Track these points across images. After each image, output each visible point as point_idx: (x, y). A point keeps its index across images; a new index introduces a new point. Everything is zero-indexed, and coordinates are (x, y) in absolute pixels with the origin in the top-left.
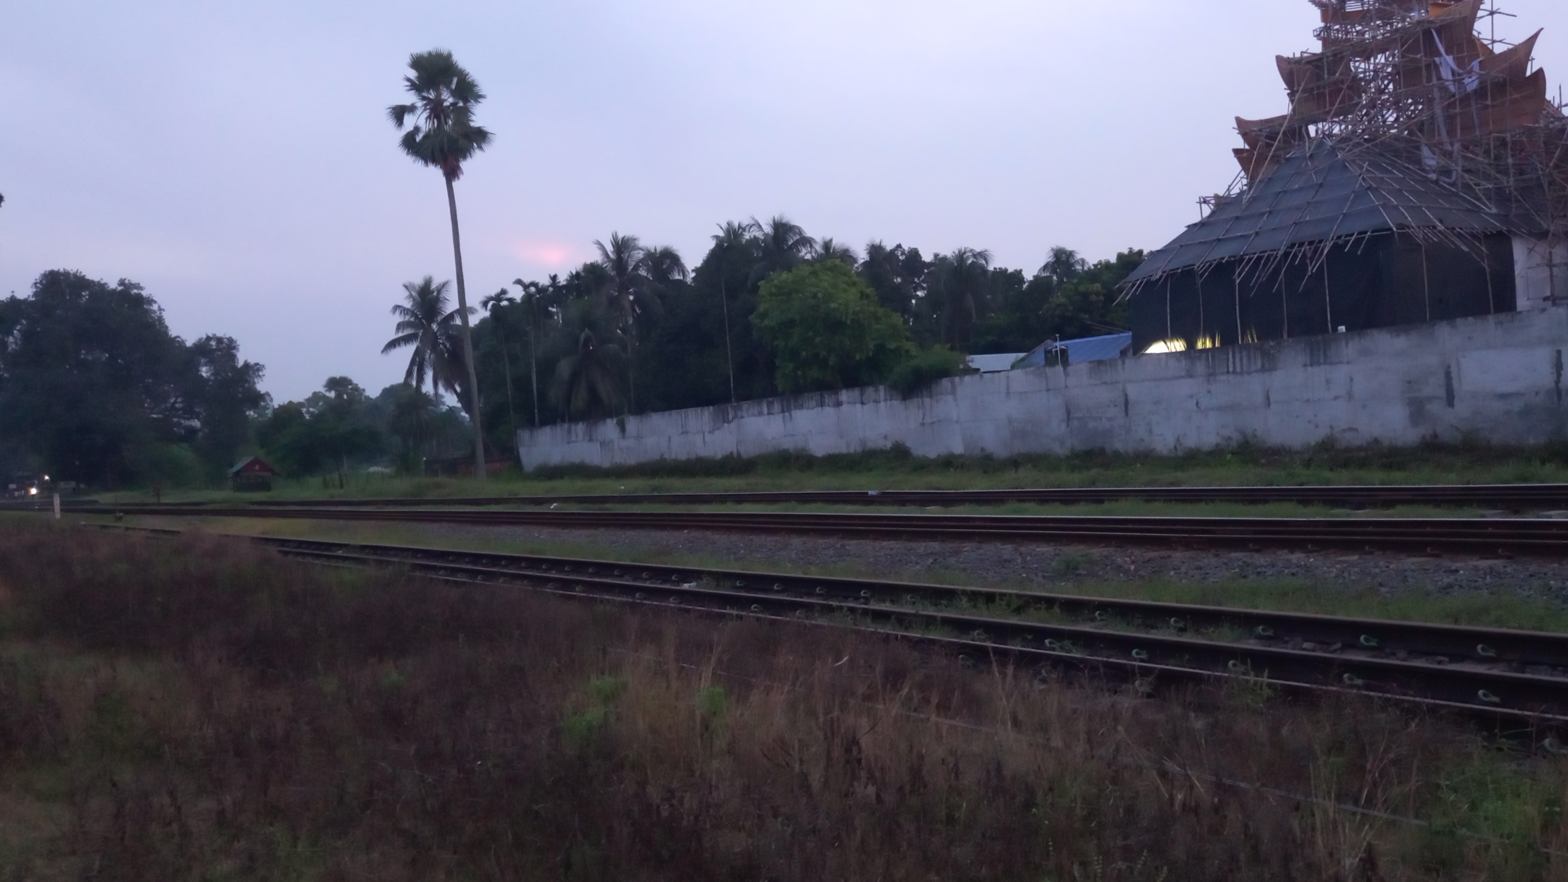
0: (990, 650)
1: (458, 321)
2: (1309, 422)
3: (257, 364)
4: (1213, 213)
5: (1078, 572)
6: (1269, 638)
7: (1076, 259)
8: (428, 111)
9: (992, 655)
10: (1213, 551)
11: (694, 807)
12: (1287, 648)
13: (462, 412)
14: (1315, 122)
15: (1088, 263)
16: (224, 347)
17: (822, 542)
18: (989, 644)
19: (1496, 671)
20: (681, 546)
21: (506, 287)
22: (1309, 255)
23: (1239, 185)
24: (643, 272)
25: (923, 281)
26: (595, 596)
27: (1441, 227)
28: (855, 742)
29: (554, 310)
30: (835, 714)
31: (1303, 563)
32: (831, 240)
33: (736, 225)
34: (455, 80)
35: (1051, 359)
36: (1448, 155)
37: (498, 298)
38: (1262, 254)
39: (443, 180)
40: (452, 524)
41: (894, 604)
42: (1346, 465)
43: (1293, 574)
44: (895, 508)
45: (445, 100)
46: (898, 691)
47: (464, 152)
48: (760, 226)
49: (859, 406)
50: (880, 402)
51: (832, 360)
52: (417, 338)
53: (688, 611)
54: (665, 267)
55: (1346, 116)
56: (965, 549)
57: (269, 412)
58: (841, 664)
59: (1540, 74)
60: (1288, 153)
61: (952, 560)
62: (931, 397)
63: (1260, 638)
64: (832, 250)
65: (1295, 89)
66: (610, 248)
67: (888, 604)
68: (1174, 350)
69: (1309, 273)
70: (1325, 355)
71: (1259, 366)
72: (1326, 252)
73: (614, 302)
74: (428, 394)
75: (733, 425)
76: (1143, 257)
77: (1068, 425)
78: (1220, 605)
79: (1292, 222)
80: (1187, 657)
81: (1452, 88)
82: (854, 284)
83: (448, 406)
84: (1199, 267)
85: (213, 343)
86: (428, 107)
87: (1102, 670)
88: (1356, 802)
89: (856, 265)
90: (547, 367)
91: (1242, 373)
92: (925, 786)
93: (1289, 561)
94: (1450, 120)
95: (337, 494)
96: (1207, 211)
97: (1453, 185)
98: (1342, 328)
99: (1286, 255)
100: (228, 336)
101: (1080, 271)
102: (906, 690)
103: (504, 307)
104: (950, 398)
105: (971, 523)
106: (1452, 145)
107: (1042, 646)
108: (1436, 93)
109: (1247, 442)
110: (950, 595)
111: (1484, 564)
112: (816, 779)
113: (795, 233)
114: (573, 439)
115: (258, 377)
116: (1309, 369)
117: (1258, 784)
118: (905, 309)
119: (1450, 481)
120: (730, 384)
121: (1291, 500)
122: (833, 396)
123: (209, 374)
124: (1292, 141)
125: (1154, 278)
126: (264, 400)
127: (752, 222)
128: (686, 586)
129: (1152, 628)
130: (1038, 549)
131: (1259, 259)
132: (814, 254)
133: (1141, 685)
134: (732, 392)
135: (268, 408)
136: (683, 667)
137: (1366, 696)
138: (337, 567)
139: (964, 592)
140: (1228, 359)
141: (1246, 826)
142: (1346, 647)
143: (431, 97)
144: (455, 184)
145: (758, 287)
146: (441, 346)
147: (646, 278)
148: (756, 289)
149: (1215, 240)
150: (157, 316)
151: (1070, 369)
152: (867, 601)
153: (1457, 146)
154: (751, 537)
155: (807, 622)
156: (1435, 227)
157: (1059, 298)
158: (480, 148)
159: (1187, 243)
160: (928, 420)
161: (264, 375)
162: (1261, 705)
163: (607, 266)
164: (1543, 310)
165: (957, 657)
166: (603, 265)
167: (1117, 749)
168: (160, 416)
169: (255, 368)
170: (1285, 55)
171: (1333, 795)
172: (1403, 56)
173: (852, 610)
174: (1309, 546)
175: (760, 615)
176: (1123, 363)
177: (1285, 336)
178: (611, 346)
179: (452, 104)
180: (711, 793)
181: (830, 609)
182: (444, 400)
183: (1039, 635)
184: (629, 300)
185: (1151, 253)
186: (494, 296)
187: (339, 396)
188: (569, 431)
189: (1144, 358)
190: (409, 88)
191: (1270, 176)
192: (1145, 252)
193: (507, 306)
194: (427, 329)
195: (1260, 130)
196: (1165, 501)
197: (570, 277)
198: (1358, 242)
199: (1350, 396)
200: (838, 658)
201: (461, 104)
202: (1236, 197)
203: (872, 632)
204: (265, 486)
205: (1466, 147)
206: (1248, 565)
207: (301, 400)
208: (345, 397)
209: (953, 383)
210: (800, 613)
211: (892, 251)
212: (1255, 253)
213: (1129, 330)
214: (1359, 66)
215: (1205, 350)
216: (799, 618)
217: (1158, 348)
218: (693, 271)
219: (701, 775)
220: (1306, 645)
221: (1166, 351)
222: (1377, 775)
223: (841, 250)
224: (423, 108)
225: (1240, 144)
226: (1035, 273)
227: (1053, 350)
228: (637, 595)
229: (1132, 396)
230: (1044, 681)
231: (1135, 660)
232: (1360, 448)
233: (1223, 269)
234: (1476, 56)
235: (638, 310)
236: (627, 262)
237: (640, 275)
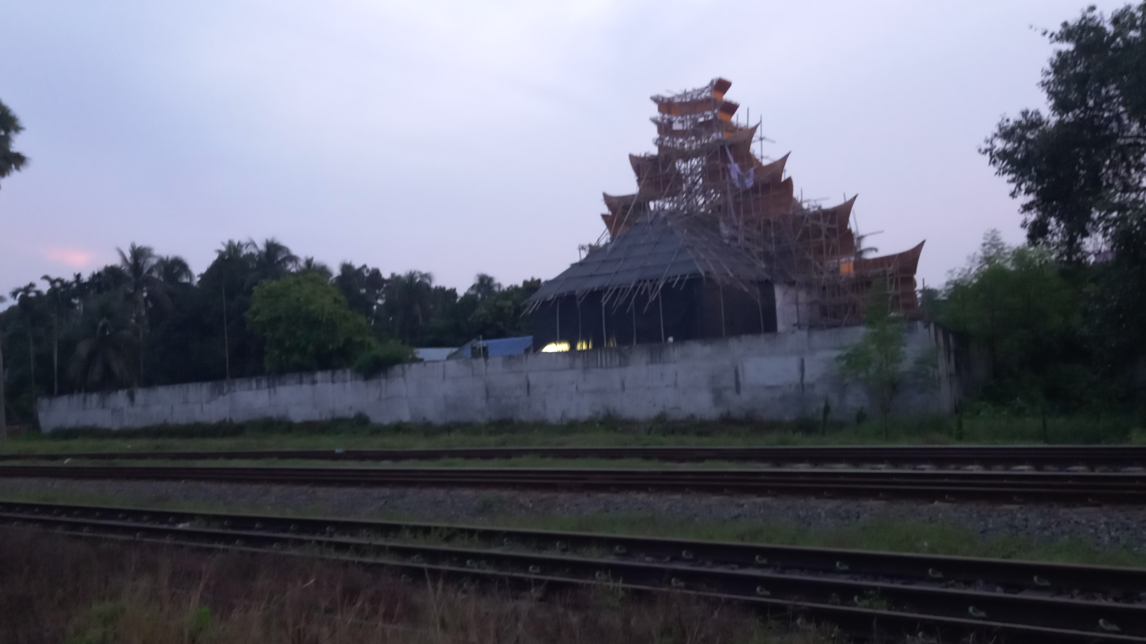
0: (426, 570)
2: (650, 402)
4: (588, 257)
5: (492, 509)
6: (623, 555)
7: (495, 283)
9: (427, 574)
10: (587, 493)
12: (635, 561)
14: (654, 200)
15: (503, 286)
17: (297, 489)
18: (425, 565)
19: (768, 573)
20: (178, 494)
21: (34, 281)
22: (650, 288)
23: (605, 239)
24: (155, 275)
25: (383, 293)
26: (101, 536)
27: (731, 275)
29: (77, 301)
30: (302, 625)
31: (645, 501)
32: (312, 258)
33: (236, 243)
35: (476, 353)
36: (736, 228)
37: (27, 290)
38: (620, 287)
41: (354, 536)
42: (673, 432)
43: (639, 509)
44: (358, 462)
46: (354, 604)
48: (255, 246)
49: (330, 385)
50: (347, 382)
51: (310, 349)
53: (182, 546)
54: (174, 272)
55: (673, 197)
56: (410, 493)
58: (308, 586)
59: (789, 181)
60: (637, 220)
61: (400, 502)
62: (386, 377)
63: (618, 555)
64: (312, 266)
65: (640, 177)
66: (128, 255)
67: (348, 536)
68: (561, 350)
69: (650, 301)
70: (660, 357)
71: (618, 362)
72: (660, 287)
73: (129, 298)
75: (227, 397)
76: (541, 284)
77: (487, 402)
78: (590, 531)
79: (639, 266)
80: (567, 570)
81: (738, 185)
82: (329, 292)
84: (578, 293)
87: (508, 582)
89: (331, 278)
90: (68, 347)
91: (606, 367)
93: (636, 499)
94: (737, 205)
96: (584, 254)
97: (739, 247)
98: (671, 339)
99: (635, 288)
101: (497, 292)
102: (359, 604)
103: (31, 298)
104: (401, 380)
106: (738, 221)
107: (464, 565)
108: (728, 187)
109: (610, 416)
110: (397, 529)
111: (760, 500)
113: (283, 253)
114: (88, 406)
116: (650, 366)
118: (368, 313)
119: (738, 444)
120: (226, 365)
121: (640, 456)
122: (310, 376)
124: (639, 212)
125: (548, 300)
127: (250, 241)
128: (181, 526)
129: (545, 549)
130: (463, 493)
131: (618, 290)
132: (298, 269)
133: (535, 592)
134: (228, 371)
136: (175, 593)
137: (686, 594)
139: (407, 527)
140: (597, 357)
142: (673, 560)
145: (252, 291)
147: (158, 279)
148: (250, 292)
149: (590, 275)
151: (490, 361)
152: (331, 535)
153: (741, 223)
154: (239, 486)
155: (282, 553)
156: (728, 275)
157: (481, 311)
158: (18, 169)
159: (571, 276)
160: (384, 396)
162: (618, 603)
164: (793, 332)
165: (400, 577)
166: (122, 267)
170: (635, 155)
172: (708, 161)
173: (319, 543)
174: (651, 489)
175: (243, 548)
176: (527, 357)
177: (635, 342)
178: (125, 332)
181: (302, 542)
183: (462, 557)
184: (143, 296)
185: (547, 282)
186: (22, 288)
188: (85, 400)
189: (540, 355)
191: (624, 234)
192: (543, 280)
193: (34, 297)
195: (619, 203)
196: (554, 457)
197: (92, 276)
198: (680, 282)
199: (676, 385)
200: (305, 581)
202: (603, 247)
203: (335, 560)
205: (746, 223)
206: (610, 502)
209: (403, 369)
210: (277, 545)
211: (360, 270)
212: (615, 286)
213: (531, 334)
214: (682, 166)
215: (582, 351)
216: (276, 550)
217: (551, 348)
218: (198, 276)
220: (648, 559)
221: (556, 350)
223: (320, 267)
225: (606, 211)
226: (465, 291)
227: (478, 347)
228: (138, 535)
229: (532, 381)
230: (465, 592)
231: (531, 573)
232: (681, 422)
233: (595, 295)
234: (752, 166)
235: (150, 305)
236: (142, 267)
237: (152, 278)
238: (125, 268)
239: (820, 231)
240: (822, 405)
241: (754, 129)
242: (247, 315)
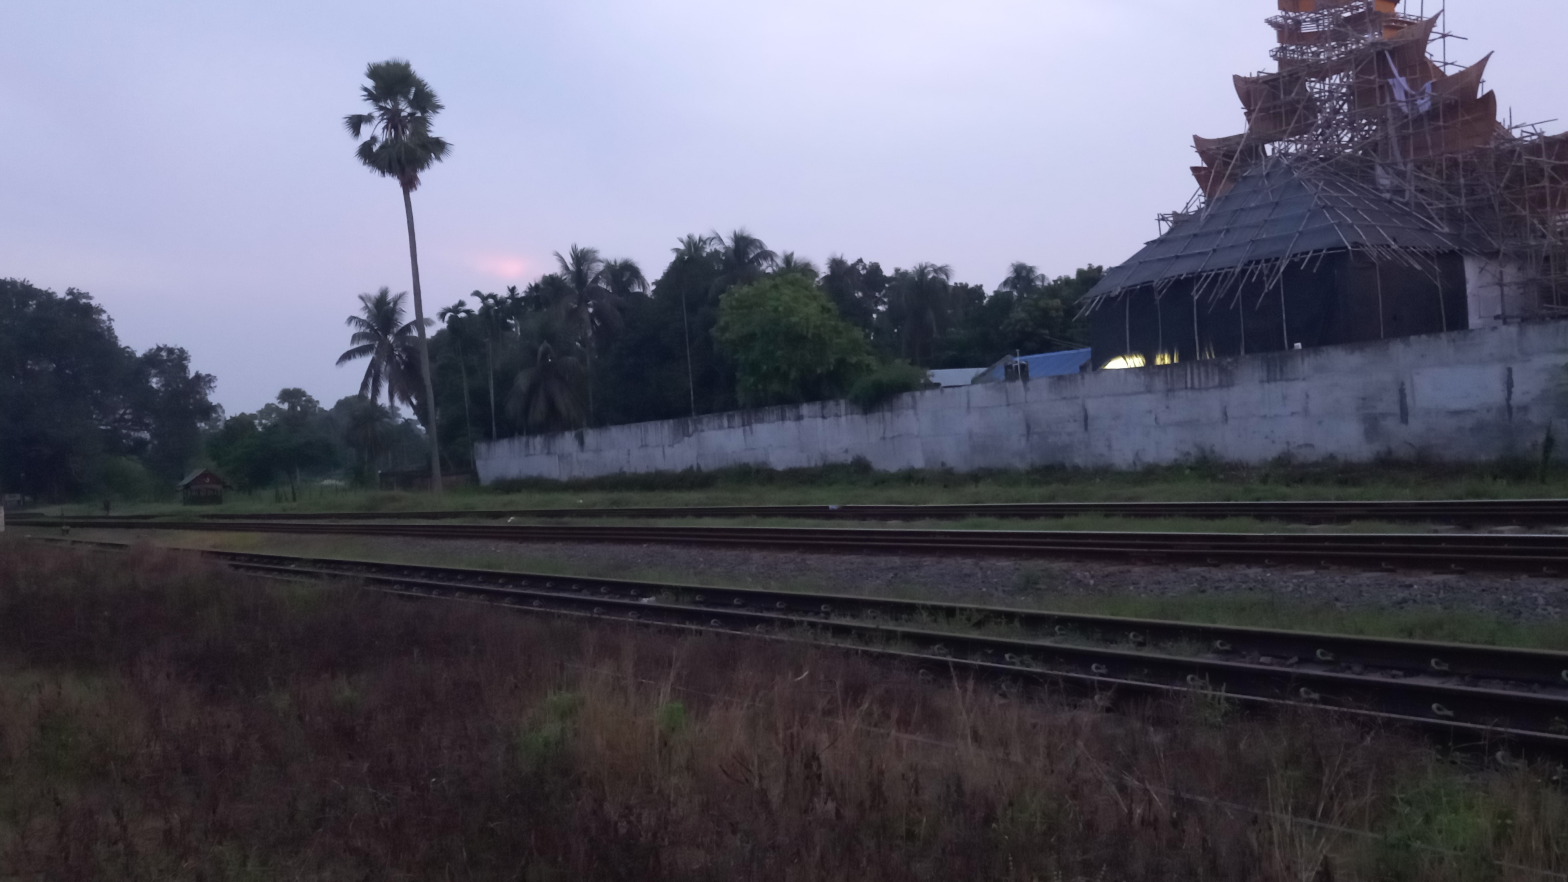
0: (951, 665)
1: (415, 333)
2: (1266, 437)
3: (209, 375)
4: (1171, 230)
5: (1038, 586)
6: (1227, 652)
7: (1036, 275)
8: (385, 121)
9: (952, 669)
10: (1171, 566)
11: (653, 824)
12: (1245, 662)
13: (418, 424)
14: (1271, 141)
15: (1048, 279)
16: (175, 359)
17: (782, 556)
18: (949, 659)
19: (1451, 685)
20: (639, 561)
21: (463, 299)
22: (1266, 272)
23: (1197, 203)
24: (602, 285)
25: (884, 296)
26: (553, 611)
27: (1394, 246)
28: (815, 757)
29: (513, 322)
30: (795, 729)
31: (1260, 578)
32: (792, 254)
33: (697, 238)
34: (413, 90)
35: (1012, 374)
36: (1401, 174)
37: (456, 309)
38: (1219, 272)
39: (401, 190)
40: (408, 539)
41: (854, 618)
42: (1301, 480)
43: (1251, 589)
44: (856, 522)
45: (403, 110)
46: (859, 706)
47: (421, 163)
48: (721, 240)
49: (820, 420)
50: (840, 416)
51: (793, 374)
52: (373, 349)
53: (647, 626)
54: (624, 279)
55: (1301, 136)
56: (925, 564)
57: (221, 425)
58: (801, 680)
59: (1490, 96)
60: (1245, 172)
61: (913, 574)
62: (891, 410)
63: (1217, 652)
64: (793, 264)
65: (1252, 108)
66: (569, 261)
67: (848, 618)
68: (1133, 366)
69: (1266, 290)
70: (1281, 370)
71: (1217, 380)
72: (1282, 269)
73: (573, 314)
74: (383, 406)
75: (693, 439)
76: (1102, 274)
77: (1028, 440)
78: (1178, 619)
79: (1249, 240)
80: (1146, 671)
81: (1405, 109)
82: (815, 298)
83: (404, 418)
84: (1157, 283)
85: (164, 354)
86: (385, 117)
87: (1062, 685)
88: (1313, 816)
89: (817, 279)
90: (505, 380)
91: (1200, 389)
92: (886, 802)
93: (1246, 575)
94: (1403, 140)
95: (291, 507)
96: (1165, 228)
97: (1406, 204)
98: (1298, 345)
99: (1243, 272)
100: (179, 347)
101: (1040, 287)
102: (865, 706)
103: (461, 319)
104: (911, 412)
105: (931, 538)
106: (1405, 164)
107: (1002, 660)
108: (1389, 114)
109: (1205, 458)
110: (910, 609)
111: (1438, 578)
112: (775, 793)
113: (756, 247)
114: (532, 451)
115: (210, 389)
116: (1266, 385)
117: (1216, 798)
118: (866, 323)
119: (1404, 497)
120: (690, 397)
121: (1249, 516)
122: (794, 410)
123: (159, 385)
124: (1249, 160)
125: (1113, 295)
126: (216, 412)
127: (713, 235)
128: (645, 601)
129: (1112, 642)
130: (999, 564)
131: (1217, 275)
132: (775, 268)
133: (1101, 699)
134: (693, 406)
135: (220, 420)
136: (642, 683)
137: (1322, 710)
138: (289, 581)
139: (924, 607)
140: (1186, 374)
141: (1205, 840)
142: (1302, 662)
143: (388, 107)
144: (413, 195)
145: (718, 301)
146: (397, 358)
147: (606, 290)
148: (716, 302)
149: (1173, 258)
150: (106, 326)
151: (1030, 384)
152: (827, 615)
153: (1410, 166)
154: (711, 551)
155: (767, 637)
156: (1389, 246)
157: (1019, 314)
158: (438, 158)
159: (1146, 260)
160: (889, 434)
161: (215, 387)
162: (1219, 719)
163: (565, 279)
164: (1494, 328)
165: (917, 672)
166: (562, 277)
167: (1077, 763)
168: (109, 427)
169: (207, 379)
170: (1242, 75)
171: (1290, 808)
172: (1357, 76)
173: (812, 625)
174: (1266, 561)
175: (720, 630)
176: (1083, 378)
177: (1242, 353)
178: (570, 358)
179: (410, 114)
180: (669, 809)
181: (791, 624)
182: (400, 412)
183: (999, 649)
184: (588, 312)
185: (1112, 270)
186: (451, 307)
187: (292, 407)
188: (527, 444)
189: (1103, 373)
190: (366, 98)
191: (1226, 195)
192: (1105, 268)
193: (464, 317)
194: (383, 342)
195: (1218, 149)
196: (1125, 516)
197: (529, 288)
198: (1313, 260)
199: (1306, 412)
200: (798, 673)
201: (419, 114)
202: (1194, 215)
203: (833, 647)
204: (216, 499)
205: (1419, 168)
206: (1206, 580)
207: (254, 412)
208: (299, 408)
209: (913, 397)
210: (760, 628)
211: (854, 266)
212: (1212, 270)
213: (1089, 345)
214: (1315, 86)
215: (1164, 367)
216: (759, 633)
217: (1117, 364)
218: (653, 284)
219: (660, 792)
220: (1263, 659)
221: (1126, 367)
222: (1333, 788)
223: (802, 264)
224: (380, 118)
225: (1198, 162)
226: (996, 288)
227: (1014, 365)
228: (595, 610)
229: (1091, 412)
230: (1004, 695)
231: (1095, 674)
232: (1316, 464)
233: (1182, 286)
234: (1430, 78)
235: (598, 323)
236: (586, 274)
237: (599, 288)
238: (566, 277)
239: (1542, 171)
240: (1541, 438)
241: (1432, 22)
242: (714, 331)
